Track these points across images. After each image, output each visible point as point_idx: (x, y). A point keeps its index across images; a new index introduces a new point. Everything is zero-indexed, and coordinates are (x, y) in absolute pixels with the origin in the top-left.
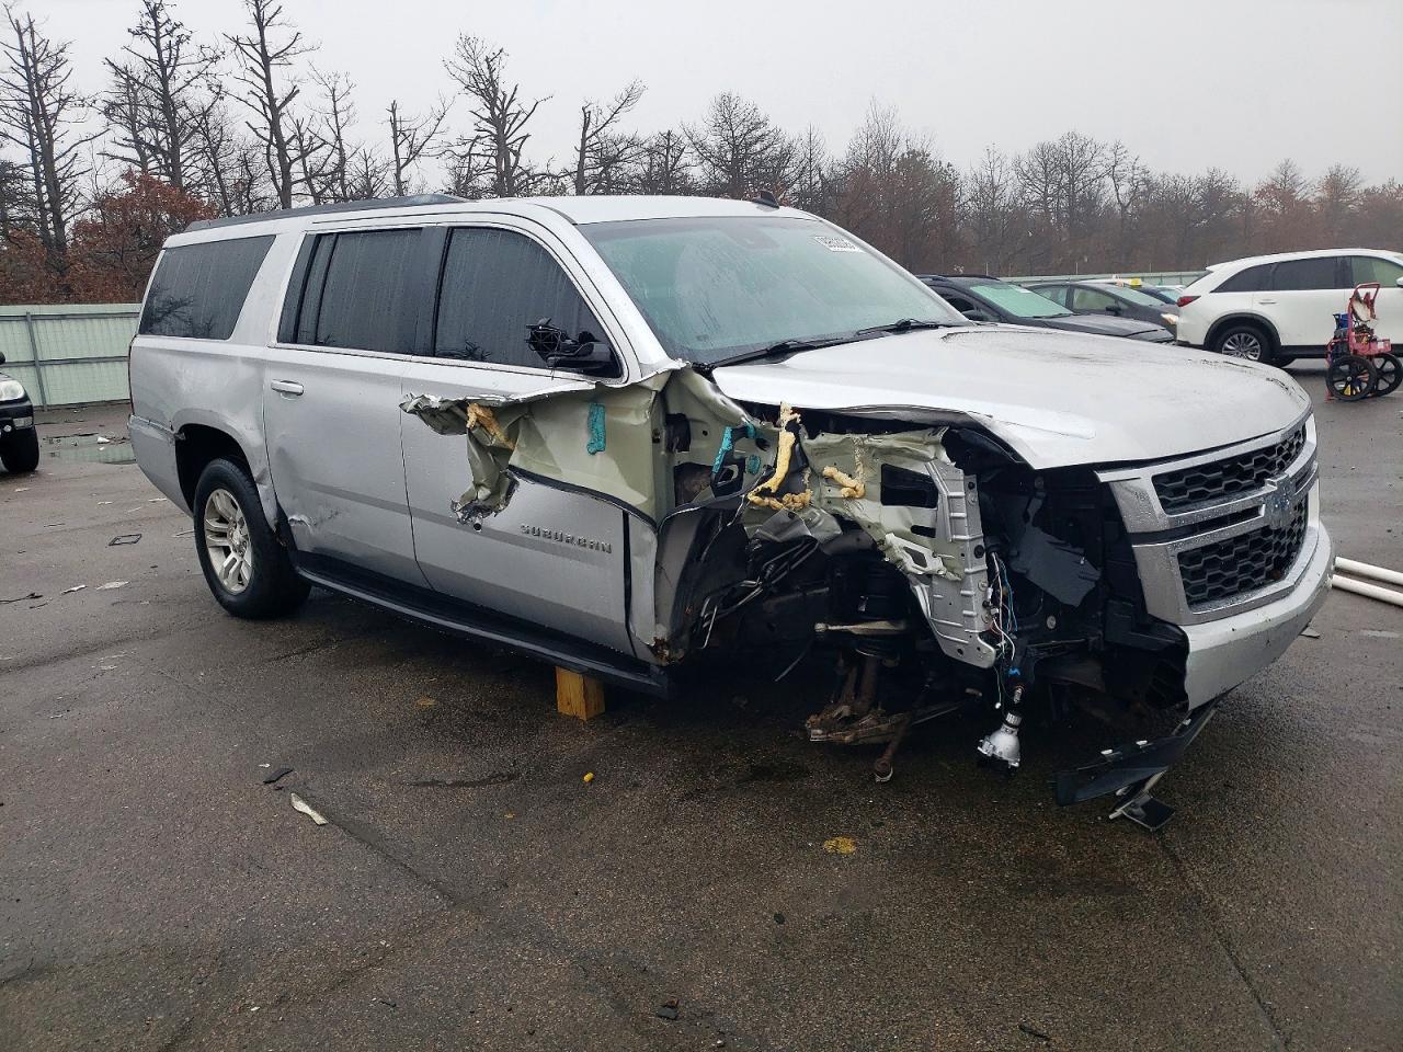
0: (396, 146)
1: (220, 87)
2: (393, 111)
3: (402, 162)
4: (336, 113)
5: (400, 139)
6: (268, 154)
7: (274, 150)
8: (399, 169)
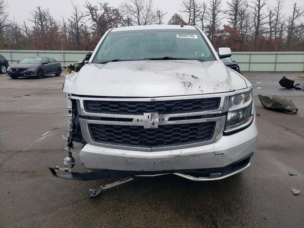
0: (294, 14)
1: (247, 5)
2: (295, 5)
3: (294, 18)
4: (278, 7)
5: (295, 12)
6: (255, 19)
7: (256, 18)
8: (293, 20)
